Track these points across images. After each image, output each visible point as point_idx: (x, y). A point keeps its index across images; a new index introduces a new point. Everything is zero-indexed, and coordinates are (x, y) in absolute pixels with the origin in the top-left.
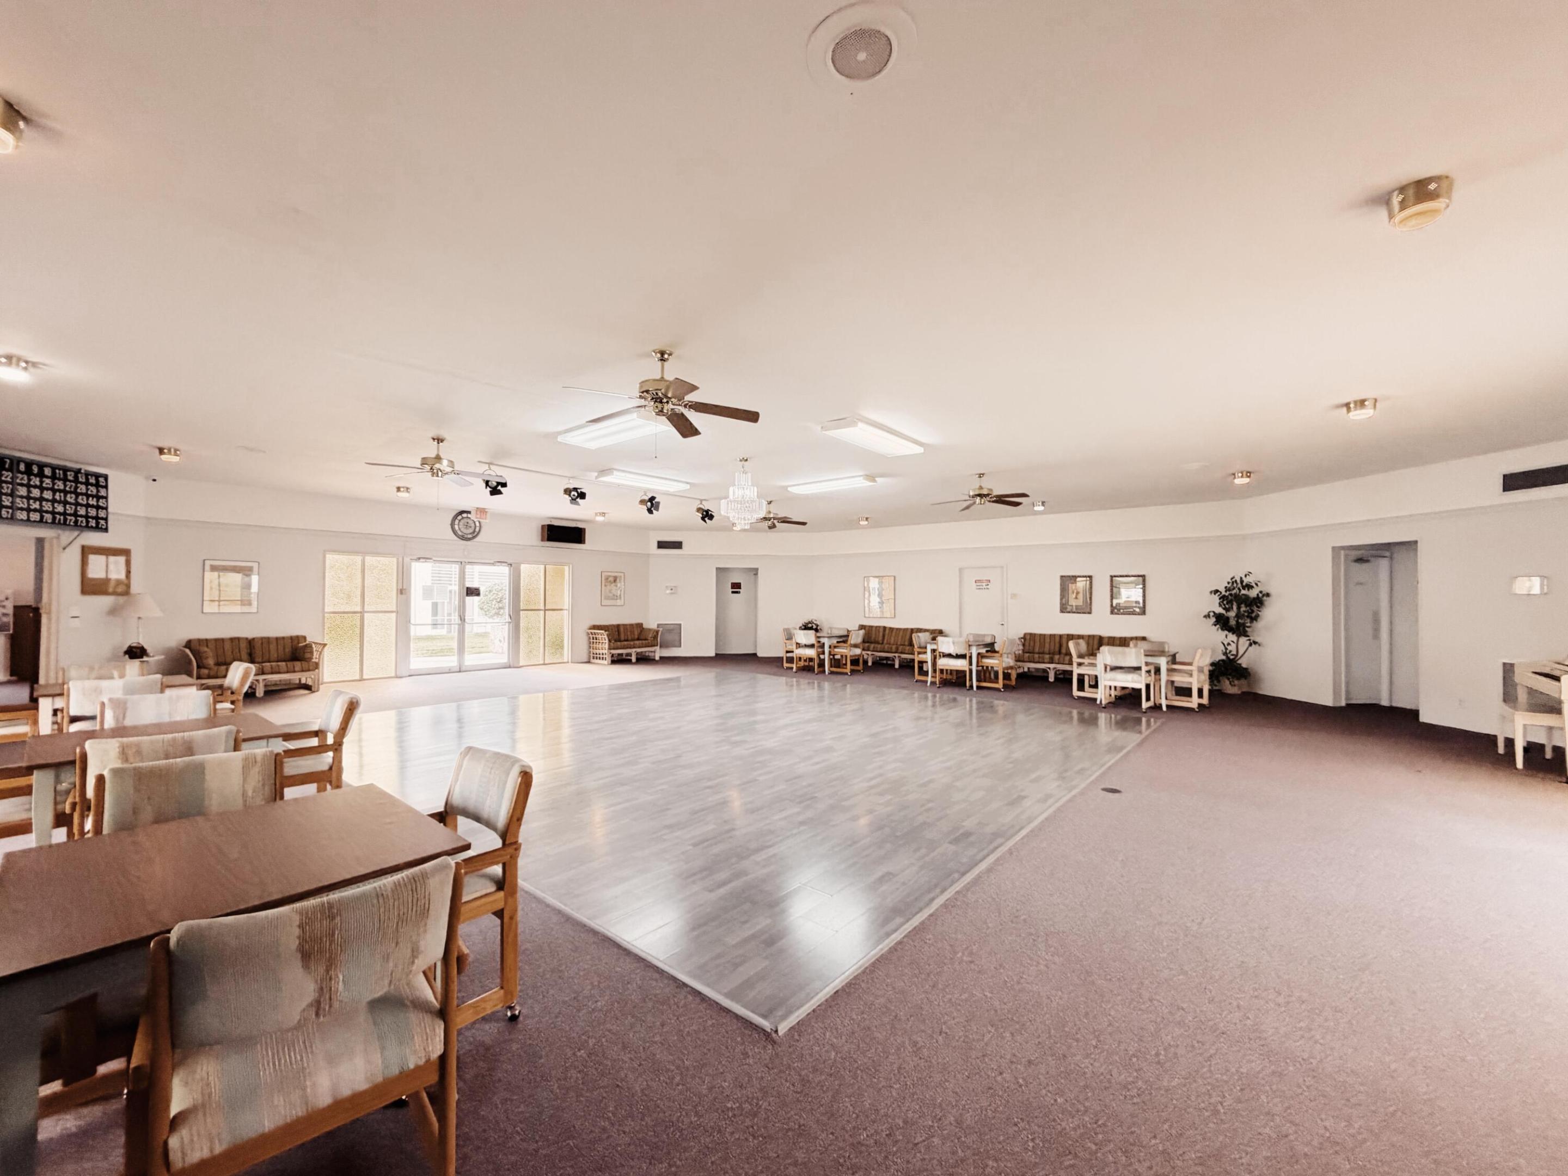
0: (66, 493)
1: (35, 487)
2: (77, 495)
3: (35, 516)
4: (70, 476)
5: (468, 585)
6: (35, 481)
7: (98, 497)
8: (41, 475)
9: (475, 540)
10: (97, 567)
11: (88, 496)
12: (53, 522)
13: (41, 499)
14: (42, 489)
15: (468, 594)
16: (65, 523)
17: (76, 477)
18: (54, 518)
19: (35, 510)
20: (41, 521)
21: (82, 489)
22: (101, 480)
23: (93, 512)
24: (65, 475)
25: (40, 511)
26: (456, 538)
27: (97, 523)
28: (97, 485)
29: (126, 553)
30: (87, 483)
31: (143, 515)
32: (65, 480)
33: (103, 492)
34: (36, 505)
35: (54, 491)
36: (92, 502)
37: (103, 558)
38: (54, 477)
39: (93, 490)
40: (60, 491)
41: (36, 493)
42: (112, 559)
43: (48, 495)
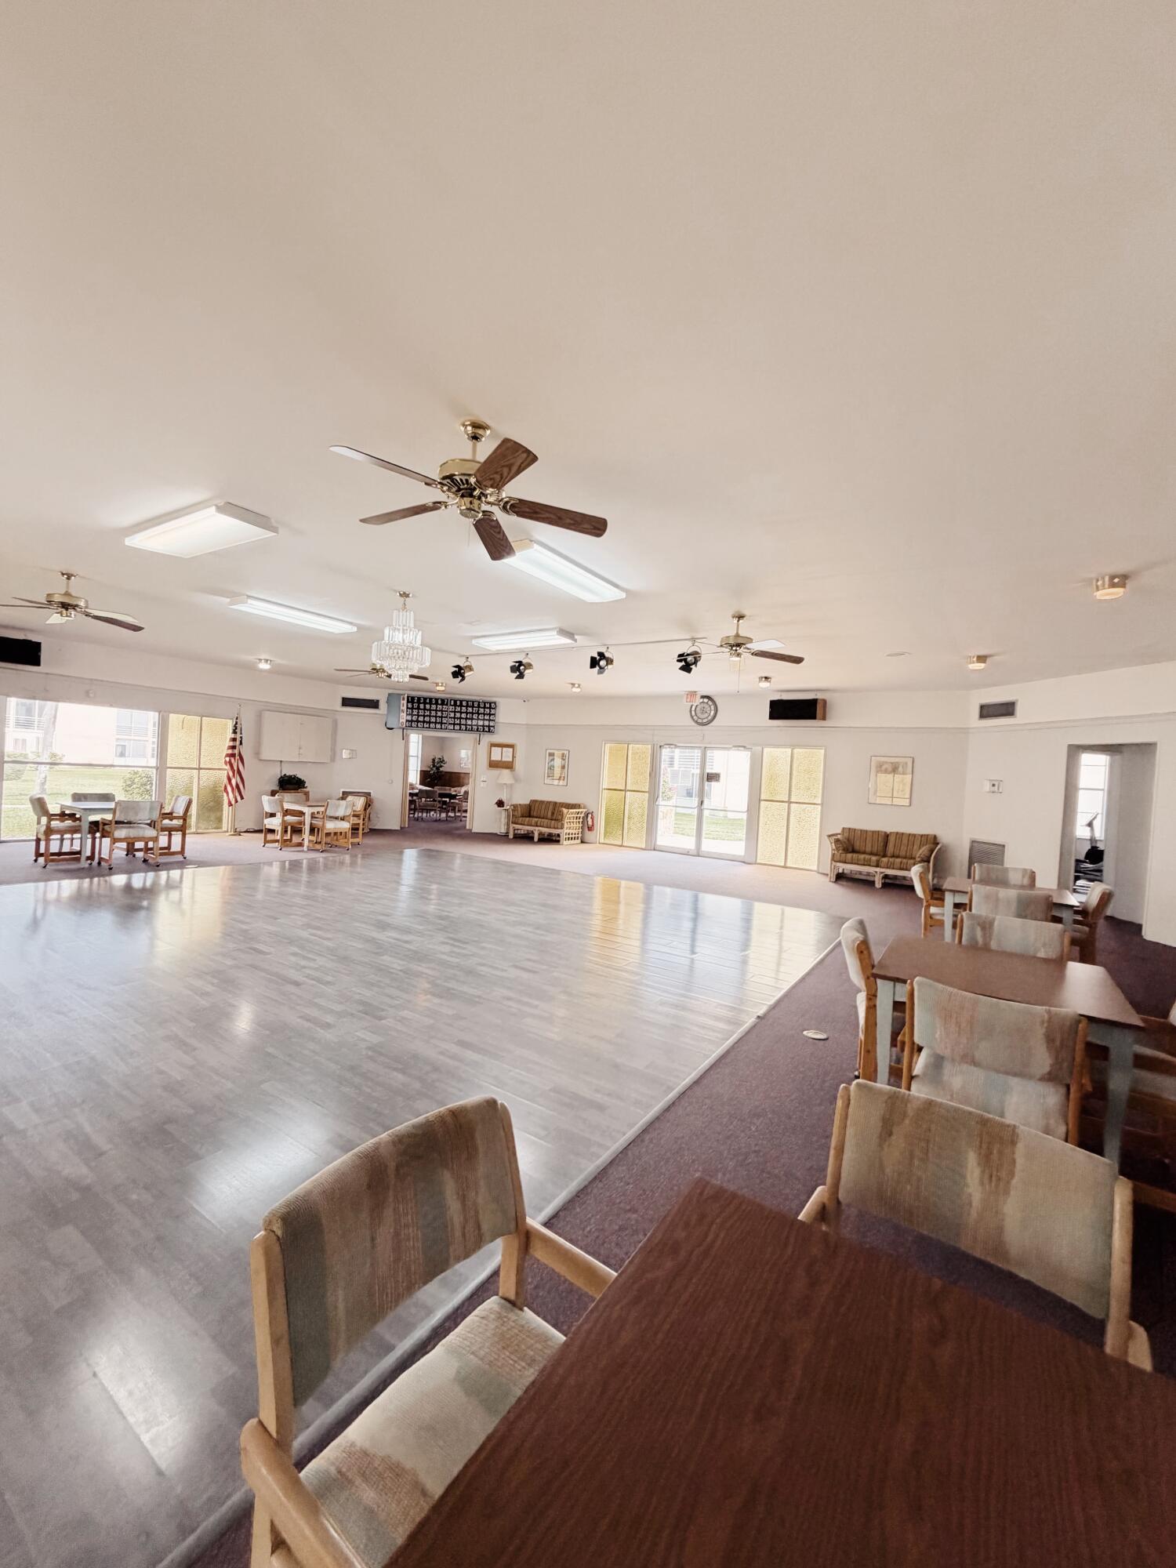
0: (473, 713)
1: (458, 712)
2: (479, 714)
3: (457, 727)
4: (476, 705)
5: (708, 770)
6: (458, 709)
7: (490, 715)
8: (461, 705)
9: (711, 724)
10: (496, 754)
11: (484, 714)
12: (466, 730)
13: (461, 718)
14: (461, 713)
15: (708, 780)
16: (472, 730)
17: (479, 705)
18: (466, 728)
19: (457, 724)
20: (460, 729)
21: (482, 710)
22: (492, 705)
23: (486, 723)
24: (473, 704)
25: (460, 724)
26: (693, 724)
27: (489, 729)
28: (490, 708)
29: (511, 746)
30: (485, 708)
31: (524, 723)
32: (473, 707)
33: (493, 711)
34: (458, 722)
35: (467, 713)
36: (487, 717)
37: (500, 749)
38: (467, 706)
39: (487, 711)
40: (470, 713)
41: (458, 715)
42: (504, 749)
43: (464, 716)
